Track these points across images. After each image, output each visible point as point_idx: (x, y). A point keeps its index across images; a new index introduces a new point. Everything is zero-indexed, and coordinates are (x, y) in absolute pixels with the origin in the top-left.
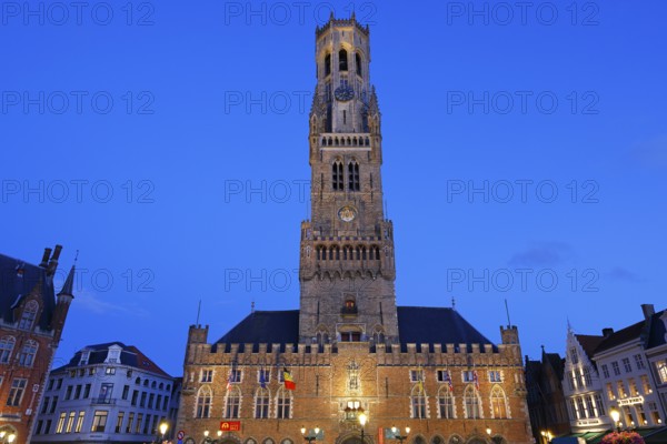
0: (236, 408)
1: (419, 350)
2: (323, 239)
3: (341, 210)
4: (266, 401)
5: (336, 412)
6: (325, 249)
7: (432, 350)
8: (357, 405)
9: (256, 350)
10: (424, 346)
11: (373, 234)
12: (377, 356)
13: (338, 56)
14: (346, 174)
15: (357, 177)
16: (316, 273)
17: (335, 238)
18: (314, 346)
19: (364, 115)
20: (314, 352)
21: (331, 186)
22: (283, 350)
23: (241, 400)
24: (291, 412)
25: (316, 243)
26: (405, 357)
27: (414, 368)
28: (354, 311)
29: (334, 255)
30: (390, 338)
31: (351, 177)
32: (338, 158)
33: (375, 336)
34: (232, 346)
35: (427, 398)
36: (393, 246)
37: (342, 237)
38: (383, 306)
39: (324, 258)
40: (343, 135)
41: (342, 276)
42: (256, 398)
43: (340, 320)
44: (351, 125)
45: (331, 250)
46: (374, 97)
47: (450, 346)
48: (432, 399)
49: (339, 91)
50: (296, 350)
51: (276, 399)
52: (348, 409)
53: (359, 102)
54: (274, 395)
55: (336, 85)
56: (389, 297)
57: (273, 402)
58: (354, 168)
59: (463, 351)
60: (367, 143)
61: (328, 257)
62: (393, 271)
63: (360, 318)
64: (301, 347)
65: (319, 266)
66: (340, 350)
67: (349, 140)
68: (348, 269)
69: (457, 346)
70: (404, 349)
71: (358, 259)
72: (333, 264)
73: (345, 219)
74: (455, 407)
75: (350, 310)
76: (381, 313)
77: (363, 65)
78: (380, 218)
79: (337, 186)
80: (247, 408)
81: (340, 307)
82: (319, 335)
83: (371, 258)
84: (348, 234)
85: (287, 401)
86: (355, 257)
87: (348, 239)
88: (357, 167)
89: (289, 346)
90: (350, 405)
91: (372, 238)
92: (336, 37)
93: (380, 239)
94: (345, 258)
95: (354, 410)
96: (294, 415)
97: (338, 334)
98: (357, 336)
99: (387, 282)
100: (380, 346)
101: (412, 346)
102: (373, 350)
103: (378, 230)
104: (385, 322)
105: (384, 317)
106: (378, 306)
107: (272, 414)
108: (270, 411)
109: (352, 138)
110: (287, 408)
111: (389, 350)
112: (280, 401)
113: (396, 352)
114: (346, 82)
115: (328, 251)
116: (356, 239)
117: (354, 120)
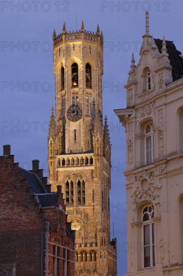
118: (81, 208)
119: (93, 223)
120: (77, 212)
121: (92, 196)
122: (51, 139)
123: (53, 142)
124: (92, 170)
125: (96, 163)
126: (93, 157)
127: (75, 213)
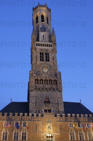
0: (6, 136)
1: (71, 116)
2: (37, 77)
3: (43, 68)
4: (18, 134)
5: (43, 138)
6: (38, 81)
7: (76, 116)
8: (50, 135)
9: (14, 115)
10: (73, 115)
11: (54, 76)
12: (57, 118)
13: (41, 17)
14: (45, 56)
15: (48, 57)
16: (35, 89)
17: (41, 77)
18: (35, 114)
19: (50, 37)
20: (35, 116)
21: (39, 60)
22: (24, 115)
23: (8, 133)
24: (27, 138)
25: (35, 78)
26: (67, 118)
27: (70, 123)
28: (49, 102)
29: (41, 83)
30: (61, 112)
31: (46, 57)
32: (42, 50)
33: (56, 111)
34: (5, 113)
35: (75, 133)
36: (61, 81)
37: (44, 77)
38: (59, 100)
39: (38, 84)
40: (43, 43)
41: (44, 90)
42: (14, 133)
43: (44, 105)
44: (46, 40)
45: (40, 81)
46: (53, 31)
47: (82, 115)
48: (77, 133)
49: (41, 28)
50: (28, 115)
51: (21, 133)
52: (47, 137)
53: (48, 33)
54: (20, 131)
55: (40, 26)
56: (60, 98)
57: (20, 134)
58: (47, 54)
59: (87, 117)
60: (52, 46)
61: (39, 83)
62: (62, 89)
63: (51, 105)
64: (30, 114)
65: (36, 86)
66: (44, 116)
67: (45, 45)
68: (46, 87)
69: (84, 115)
70: (66, 116)
71: (50, 84)
72: (41, 86)
73: (45, 71)
74: (84, 136)
75: (47, 102)
76: (58, 103)
77: (49, 21)
78: (56, 71)
79: (42, 60)
80: (11, 136)
81: (44, 101)
82: (36, 111)
83: (54, 84)
84: (46, 76)
85: (25, 134)
86: (48, 84)
87: (46, 77)
88: (48, 54)
89: (26, 114)
90: (48, 135)
91: (54, 78)
92: (40, 11)
93: (57, 78)
94: (45, 84)
95: (50, 137)
96: (28, 139)
97: (43, 110)
98: (50, 111)
99: (60, 93)
100: (58, 114)
101: (69, 115)
102: (56, 116)
103: (56, 75)
104: (59, 106)
105: (59, 104)
106: (57, 101)
107: (20, 138)
108: (19, 138)
109: (46, 44)
110: (25, 136)
111: (61, 116)
112: (23, 134)
113: (63, 117)
114: (44, 26)
115: (39, 81)
116: (49, 78)
117: (47, 38)
118: (48, 63)
119: (54, 69)
120: (46, 64)
121: (52, 58)
122: (34, 35)
123: (34, 37)
124: (52, 49)
125: (54, 46)
126: (52, 44)
127: (45, 64)
